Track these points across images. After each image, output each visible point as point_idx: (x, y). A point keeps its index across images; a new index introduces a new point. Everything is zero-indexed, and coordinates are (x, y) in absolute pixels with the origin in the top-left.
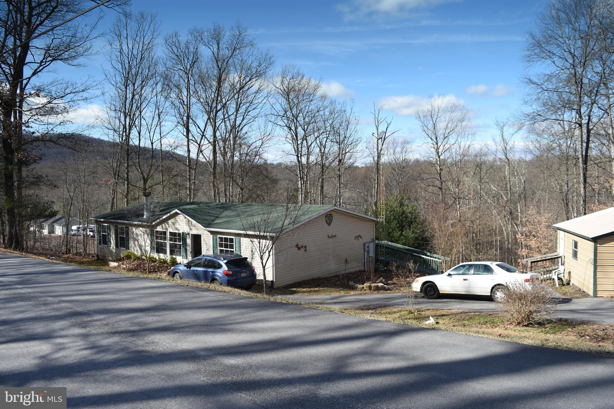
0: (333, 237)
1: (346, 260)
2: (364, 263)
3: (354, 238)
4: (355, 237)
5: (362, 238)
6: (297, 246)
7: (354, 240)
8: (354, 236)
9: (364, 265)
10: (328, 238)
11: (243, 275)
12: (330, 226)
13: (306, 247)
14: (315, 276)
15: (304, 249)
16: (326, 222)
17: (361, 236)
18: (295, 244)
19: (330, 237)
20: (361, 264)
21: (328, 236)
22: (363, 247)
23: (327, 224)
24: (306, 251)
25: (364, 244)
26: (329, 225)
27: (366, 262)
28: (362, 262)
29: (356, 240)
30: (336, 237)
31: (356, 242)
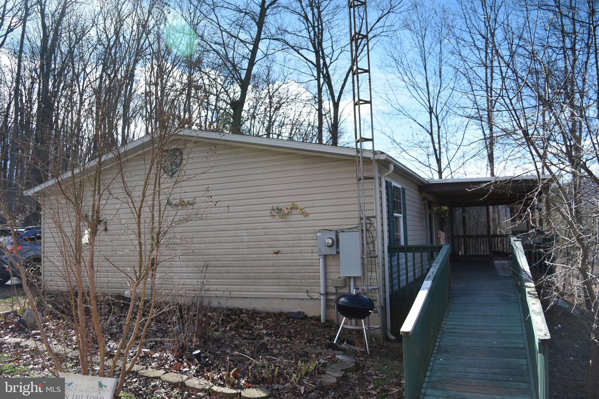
0: (182, 205)
3: (268, 213)
4: (273, 209)
5: (305, 215)
7: (270, 219)
8: (269, 207)
10: (170, 208)
19: (176, 206)
21: (170, 204)
23: (166, 172)
24: (108, 233)
26: (171, 174)
27: (322, 290)
28: (307, 288)
29: (277, 217)
30: (195, 206)
31: (280, 225)
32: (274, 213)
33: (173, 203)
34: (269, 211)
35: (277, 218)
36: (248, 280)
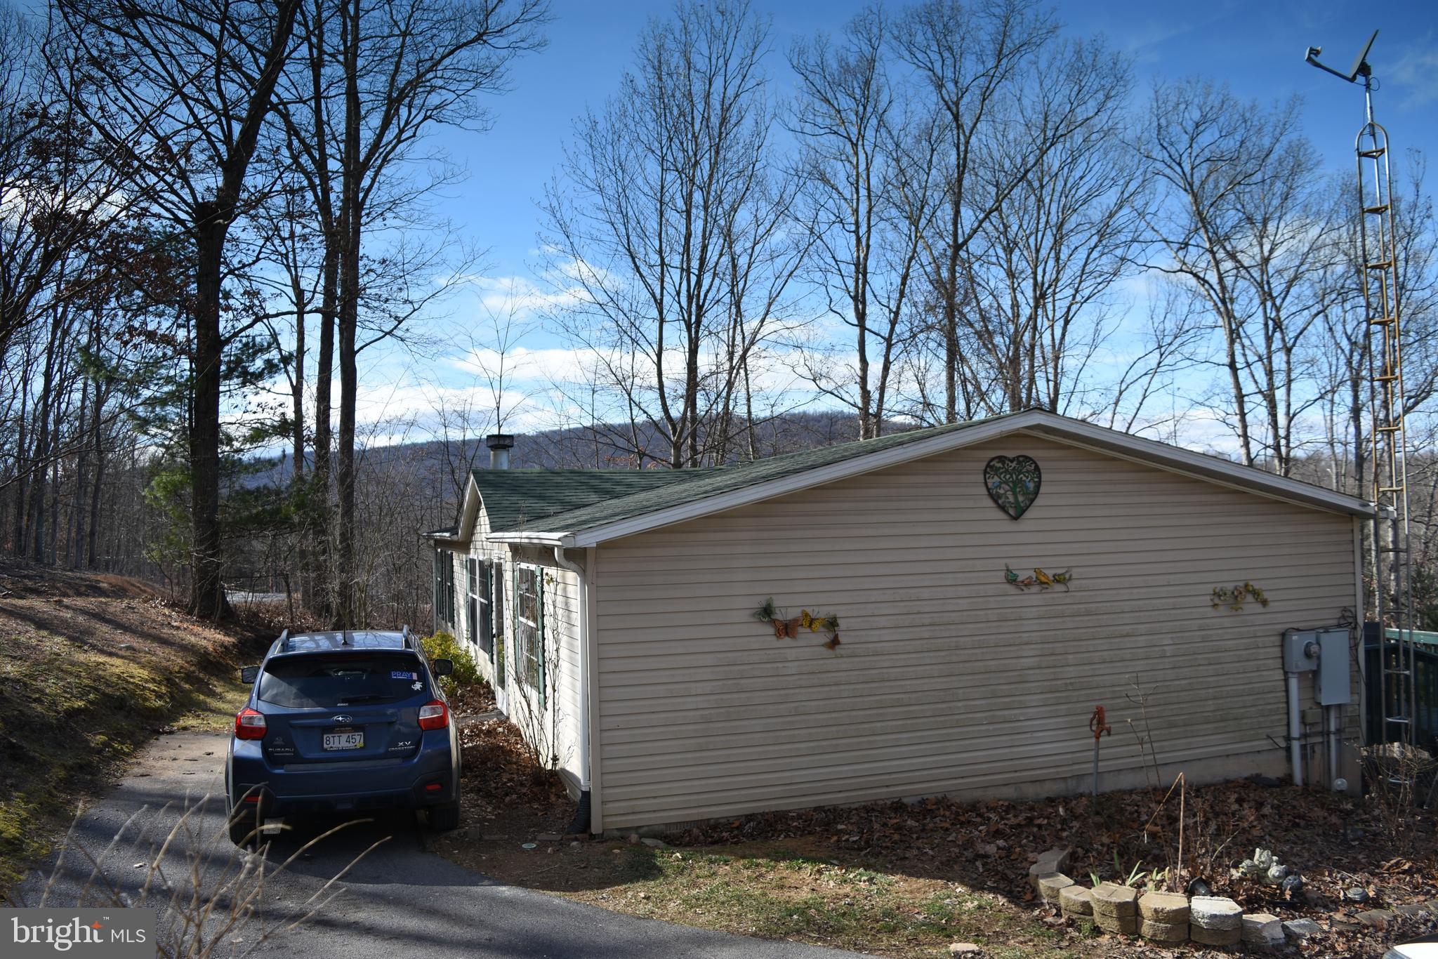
0: (1041, 582)
1: (1099, 715)
2: (1288, 738)
3: (1207, 600)
4: (1216, 594)
5: (1264, 603)
6: (767, 612)
7: (1210, 612)
8: (1209, 589)
9: (1288, 750)
10: (1010, 589)
11: (339, 742)
12: (1023, 524)
13: (832, 623)
14: (910, 791)
15: (824, 637)
16: (994, 497)
17: (1256, 594)
18: (757, 603)
19: (1028, 584)
20: (1263, 744)
21: (1012, 580)
22: (1276, 651)
23: (1003, 508)
24: (839, 650)
25: (1283, 635)
26: (1018, 514)
27: (1295, 731)
28: (1269, 731)
29: (1221, 608)
30: (1072, 585)
31: (1227, 622)
32: (1217, 601)
33: (1020, 579)
34: (1208, 598)
35: (1222, 610)
36: (1174, 730)
